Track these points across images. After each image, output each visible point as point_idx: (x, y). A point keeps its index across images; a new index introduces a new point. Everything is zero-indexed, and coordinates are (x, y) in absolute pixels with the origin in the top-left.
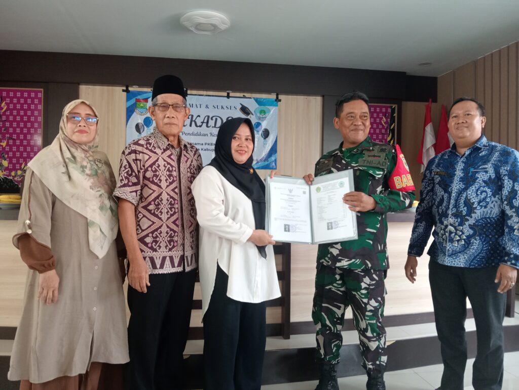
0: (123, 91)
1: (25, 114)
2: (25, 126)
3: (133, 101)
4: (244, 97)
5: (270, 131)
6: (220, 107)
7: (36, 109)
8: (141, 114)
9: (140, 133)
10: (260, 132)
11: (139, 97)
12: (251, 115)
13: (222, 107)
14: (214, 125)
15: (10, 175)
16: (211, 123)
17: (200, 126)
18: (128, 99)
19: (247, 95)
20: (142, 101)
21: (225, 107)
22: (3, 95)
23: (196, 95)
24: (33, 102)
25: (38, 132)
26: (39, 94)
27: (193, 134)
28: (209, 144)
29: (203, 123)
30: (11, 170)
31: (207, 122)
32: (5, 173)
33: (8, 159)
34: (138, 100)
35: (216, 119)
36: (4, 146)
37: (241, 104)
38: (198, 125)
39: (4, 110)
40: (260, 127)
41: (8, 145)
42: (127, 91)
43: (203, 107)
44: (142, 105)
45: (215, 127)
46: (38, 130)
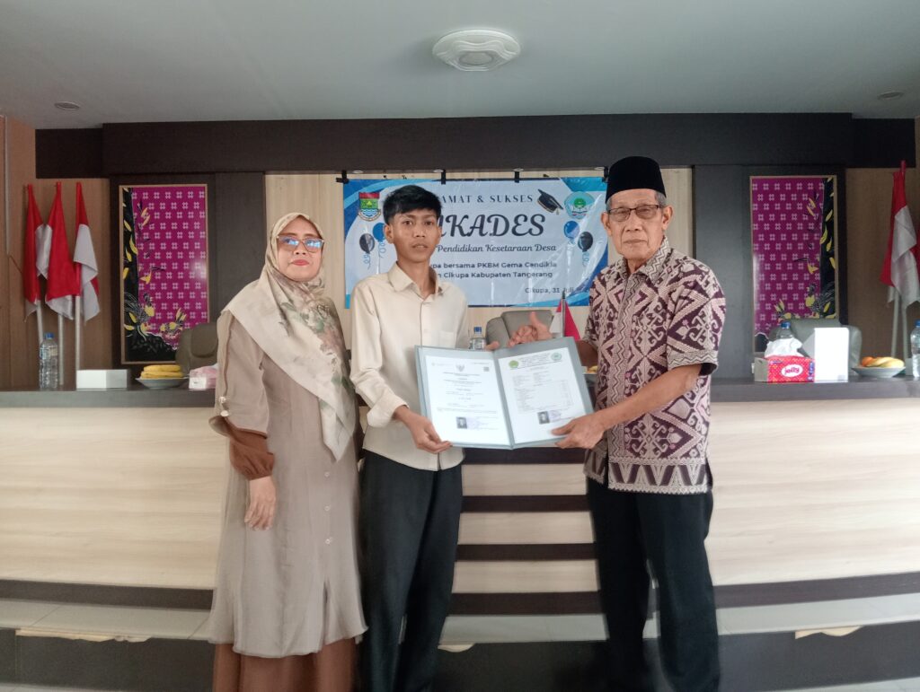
0: (338, 180)
1: (180, 228)
2: (180, 248)
3: (354, 197)
4: (546, 178)
5: (594, 237)
6: (502, 199)
7: (197, 218)
8: (369, 219)
9: (368, 252)
10: (576, 240)
11: (365, 190)
12: (558, 209)
13: (507, 199)
14: (492, 232)
15: (158, 331)
16: (488, 227)
17: (469, 235)
18: (346, 194)
19: (550, 174)
20: (369, 196)
21: (511, 198)
22: (144, 198)
23: (460, 180)
24: (191, 208)
25: (202, 257)
26: (200, 193)
27: (456, 249)
28: (484, 265)
29: (473, 228)
30: (159, 322)
31: (481, 227)
32: (150, 327)
33: (154, 304)
34: (363, 196)
35: (497, 221)
36: (147, 283)
37: (540, 191)
38: (465, 232)
39: (145, 222)
40: (575, 231)
41: (153, 280)
42: (344, 180)
43: (474, 199)
44: (369, 203)
45: (495, 234)
46: (201, 253)
